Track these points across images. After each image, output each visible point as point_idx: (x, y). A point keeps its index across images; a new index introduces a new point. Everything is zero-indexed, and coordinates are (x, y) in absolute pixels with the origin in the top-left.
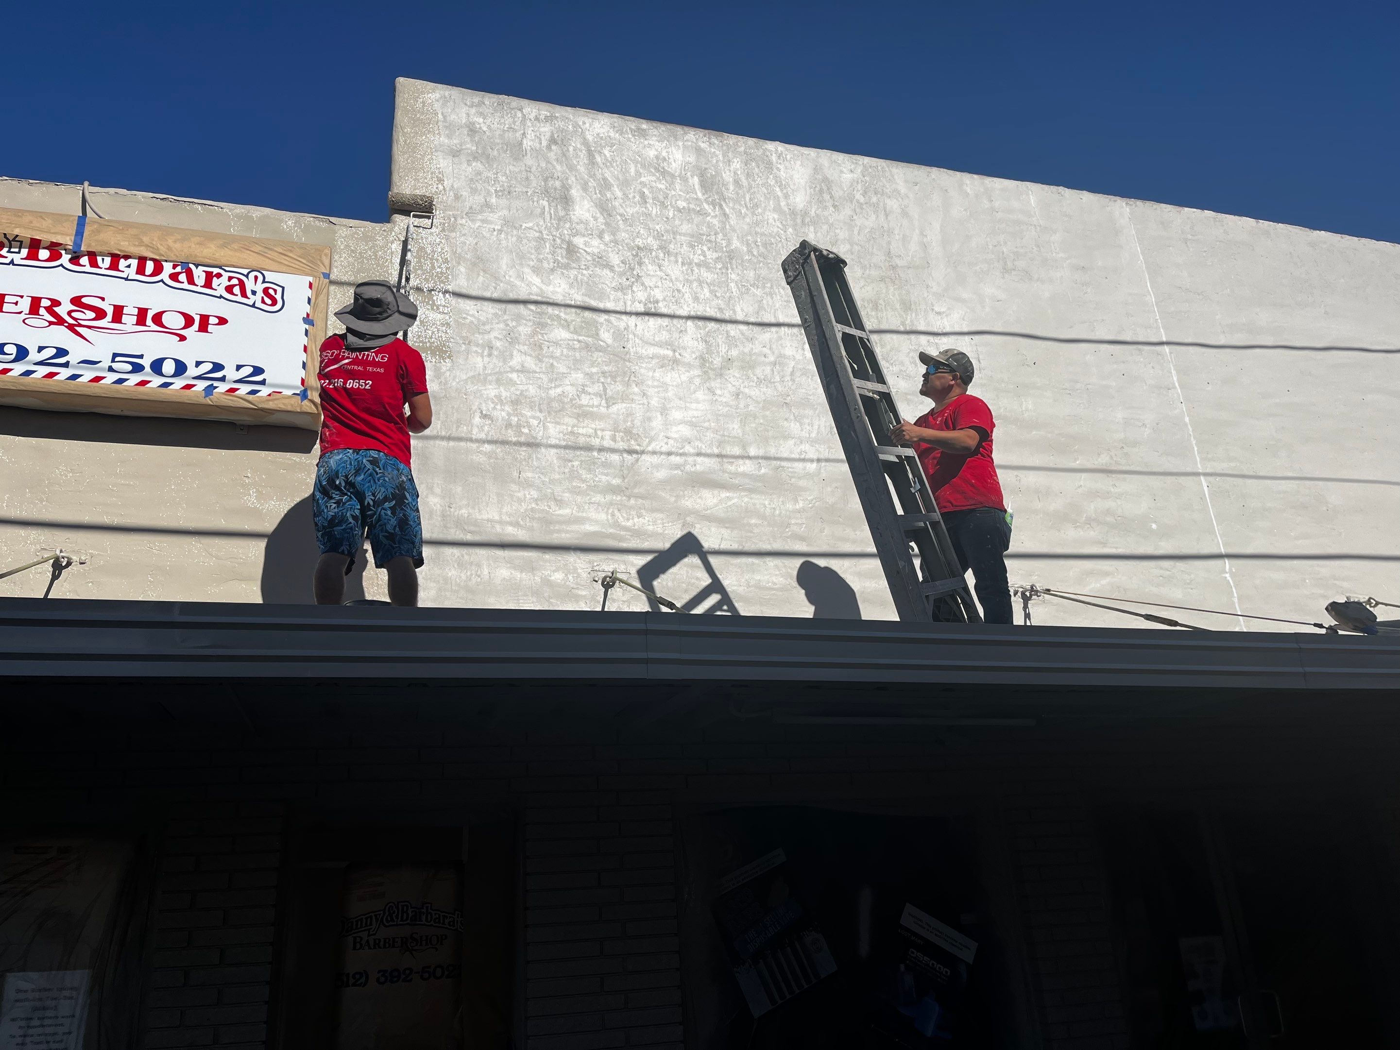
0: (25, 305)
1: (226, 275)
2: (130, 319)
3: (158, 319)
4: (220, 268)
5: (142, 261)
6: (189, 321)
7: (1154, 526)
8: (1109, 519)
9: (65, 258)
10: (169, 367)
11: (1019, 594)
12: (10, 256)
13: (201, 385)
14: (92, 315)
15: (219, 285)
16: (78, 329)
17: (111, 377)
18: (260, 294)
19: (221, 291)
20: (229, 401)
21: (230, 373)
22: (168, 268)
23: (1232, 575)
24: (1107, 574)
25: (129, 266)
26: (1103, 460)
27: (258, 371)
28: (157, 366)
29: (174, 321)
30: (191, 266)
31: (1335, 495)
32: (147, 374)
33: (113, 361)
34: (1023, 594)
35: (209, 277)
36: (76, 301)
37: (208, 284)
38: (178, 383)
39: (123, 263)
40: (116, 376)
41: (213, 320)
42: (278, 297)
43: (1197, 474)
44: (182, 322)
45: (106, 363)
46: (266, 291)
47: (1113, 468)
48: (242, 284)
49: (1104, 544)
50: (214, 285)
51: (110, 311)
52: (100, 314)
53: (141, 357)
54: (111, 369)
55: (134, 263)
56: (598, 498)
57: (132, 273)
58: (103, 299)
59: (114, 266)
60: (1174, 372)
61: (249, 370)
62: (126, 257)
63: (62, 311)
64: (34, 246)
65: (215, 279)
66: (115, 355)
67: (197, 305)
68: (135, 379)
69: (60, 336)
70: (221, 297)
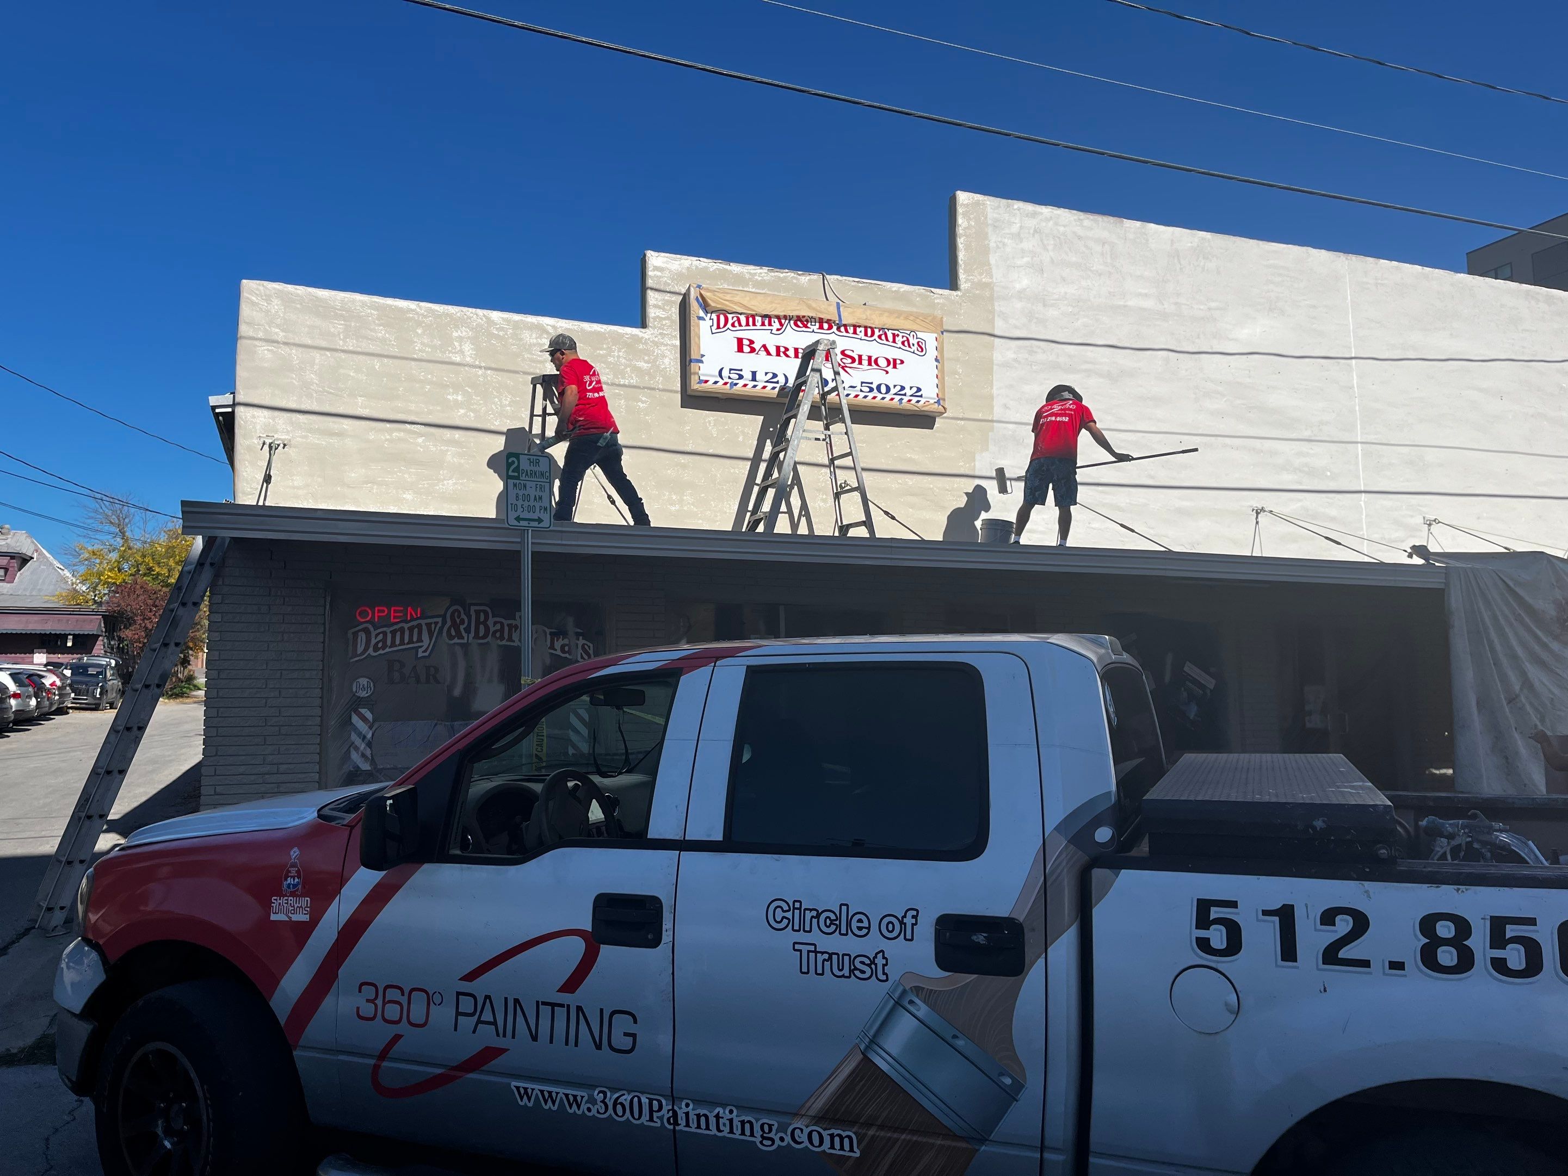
1: (901, 335)
2: (865, 362)
3: (876, 362)
4: (898, 330)
6: (889, 363)
7: (1329, 474)
8: (1306, 469)
10: (883, 389)
11: (1255, 511)
12: (813, 327)
13: (897, 398)
14: (849, 360)
15: (899, 340)
17: (862, 395)
18: (916, 345)
19: (900, 345)
20: (909, 406)
21: (907, 391)
22: (877, 333)
23: (1365, 502)
24: (1300, 500)
25: (861, 332)
26: (1306, 434)
27: (919, 390)
28: (879, 387)
29: (882, 363)
30: (886, 330)
32: (875, 393)
34: (1257, 510)
35: (894, 336)
36: (842, 352)
37: (894, 341)
38: (888, 397)
39: (858, 330)
41: (898, 362)
42: (923, 347)
43: (1357, 443)
44: (885, 363)
45: (859, 388)
46: (918, 343)
47: (1313, 438)
48: (908, 340)
49: (1301, 483)
50: (897, 341)
51: (857, 358)
52: (853, 360)
53: (872, 383)
54: (861, 391)
55: (863, 329)
57: (862, 335)
59: (855, 332)
60: (1355, 377)
61: (915, 389)
62: (859, 326)
64: (821, 321)
65: (897, 337)
67: (893, 353)
68: (871, 395)
70: (900, 348)
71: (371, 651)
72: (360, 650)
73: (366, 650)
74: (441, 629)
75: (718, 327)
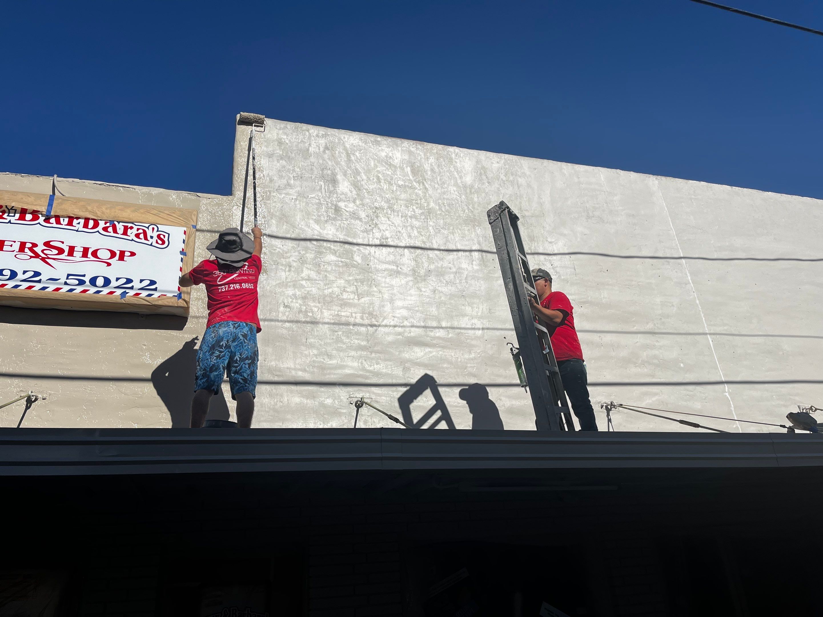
0: (16, 247)
1: (136, 228)
2: (78, 254)
3: (95, 254)
4: (133, 223)
5: (87, 220)
6: (113, 254)
7: (682, 365)
8: (655, 361)
9: (41, 219)
10: (100, 282)
11: (604, 407)
12: (9, 218)
13: (119, 292)
14: (56, 252)
15: (132, 233)
16: (47, 260)
17: (66, 288)
18: (155, 238)
19: (133, 237)
20: (135, 301)
21: (136, 284)
22: (102, 224)
23: (730, 394)
24: (656, 394)
25: (79, 223)
26: (649, 327)
27: (153, 283)
28: (93, 281)
29: (104, 255)
30: (116, 223)
31: (786, 345)
32: (87, 286)
33: (67, 278)
34: (606, 407)
35: (126, 229)
36: (47, 244)
37: (125, 233)
38: (106, 291)
39: (75, 222)
40: (68, 288)
41: (127, 254)
42: (166, 239)
43: (706, 334)
44: (109, 255)
45: (63, 279)
46: (159, 236)
47: (656, 331)
48: (145, 233)
49: (653, 376)
50: (129, 233)
51: (67, 250)
52: (61, 251)
53: (84, 276)
54: (66, 283)
55: (82, 221)
56: (353, 353)
57: (81, 227)
58: (63, 243)
59: (70, 223)
60: (688, 274)
61: (148, 282)
62: (77, 218)
63: (38, 250)
64: (23, 212)
65: (129, 230)
66: (69, 275)
67: (118, 245)
68: (80, 289)
69: (37, 265)
70: (132, 240)
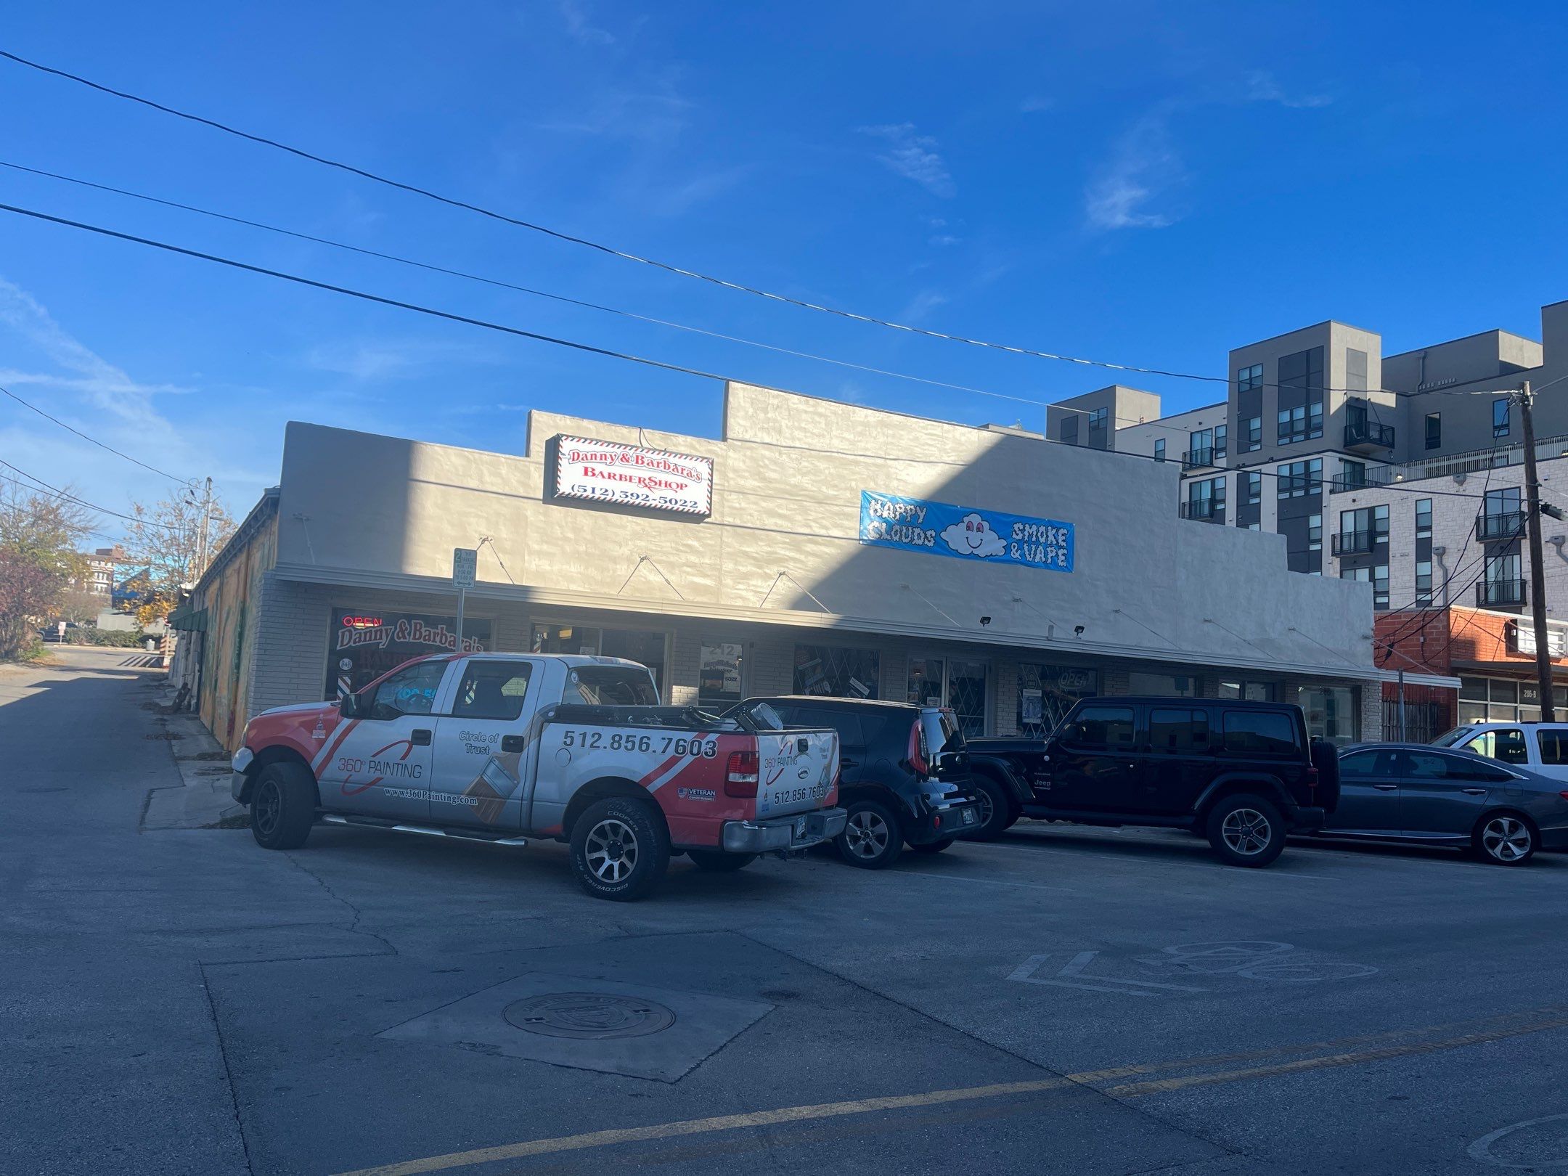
0: (637, 480)
2: (663, 485)
3: (670, 485)
4: (685, 467)
6: (678, 486)
9: (646, 464)
10: (673, 502)
12: (632, 463)
14: (654, 483)
15: (685, 472)
16: (651, 488)
17: (660, 502)
19: (686, 475)
21: (688, 503)
22: (672, 467)
27: (695, 501)
28: (670, 501)
29: (674, 486)
30: (677, 466)
32: (668, 504)
35: (682, 470)
36: (650, 479)
37: (682, 473)
38: (677, 505)
41: (684, 486)
42: (700, 477)
44: (676, 486)
45: (658, 500)
46: (697, 475)
48: (691, 473)
51: (658, 482)
52: (656, 483)
53: (666, 498)
55: (663, 465)
56: (780, 545)
57: (662, 469)
58: (656, 478)
59: (658, 467)
61: (693, 501)
63: (647, 483)
64: (637, 459)
67: (681, 480)
68: (665, 502)
69: (646, 491)
70: (685, 478)
71: (351, 643)
72: (345, 644)
73: (349, 642)
74: (393, 633)
75: (573, 460)
